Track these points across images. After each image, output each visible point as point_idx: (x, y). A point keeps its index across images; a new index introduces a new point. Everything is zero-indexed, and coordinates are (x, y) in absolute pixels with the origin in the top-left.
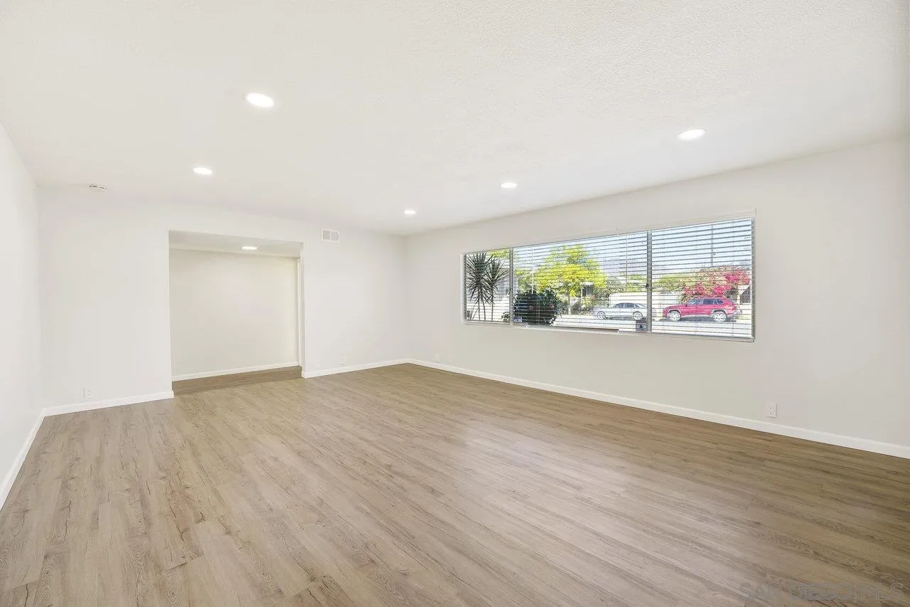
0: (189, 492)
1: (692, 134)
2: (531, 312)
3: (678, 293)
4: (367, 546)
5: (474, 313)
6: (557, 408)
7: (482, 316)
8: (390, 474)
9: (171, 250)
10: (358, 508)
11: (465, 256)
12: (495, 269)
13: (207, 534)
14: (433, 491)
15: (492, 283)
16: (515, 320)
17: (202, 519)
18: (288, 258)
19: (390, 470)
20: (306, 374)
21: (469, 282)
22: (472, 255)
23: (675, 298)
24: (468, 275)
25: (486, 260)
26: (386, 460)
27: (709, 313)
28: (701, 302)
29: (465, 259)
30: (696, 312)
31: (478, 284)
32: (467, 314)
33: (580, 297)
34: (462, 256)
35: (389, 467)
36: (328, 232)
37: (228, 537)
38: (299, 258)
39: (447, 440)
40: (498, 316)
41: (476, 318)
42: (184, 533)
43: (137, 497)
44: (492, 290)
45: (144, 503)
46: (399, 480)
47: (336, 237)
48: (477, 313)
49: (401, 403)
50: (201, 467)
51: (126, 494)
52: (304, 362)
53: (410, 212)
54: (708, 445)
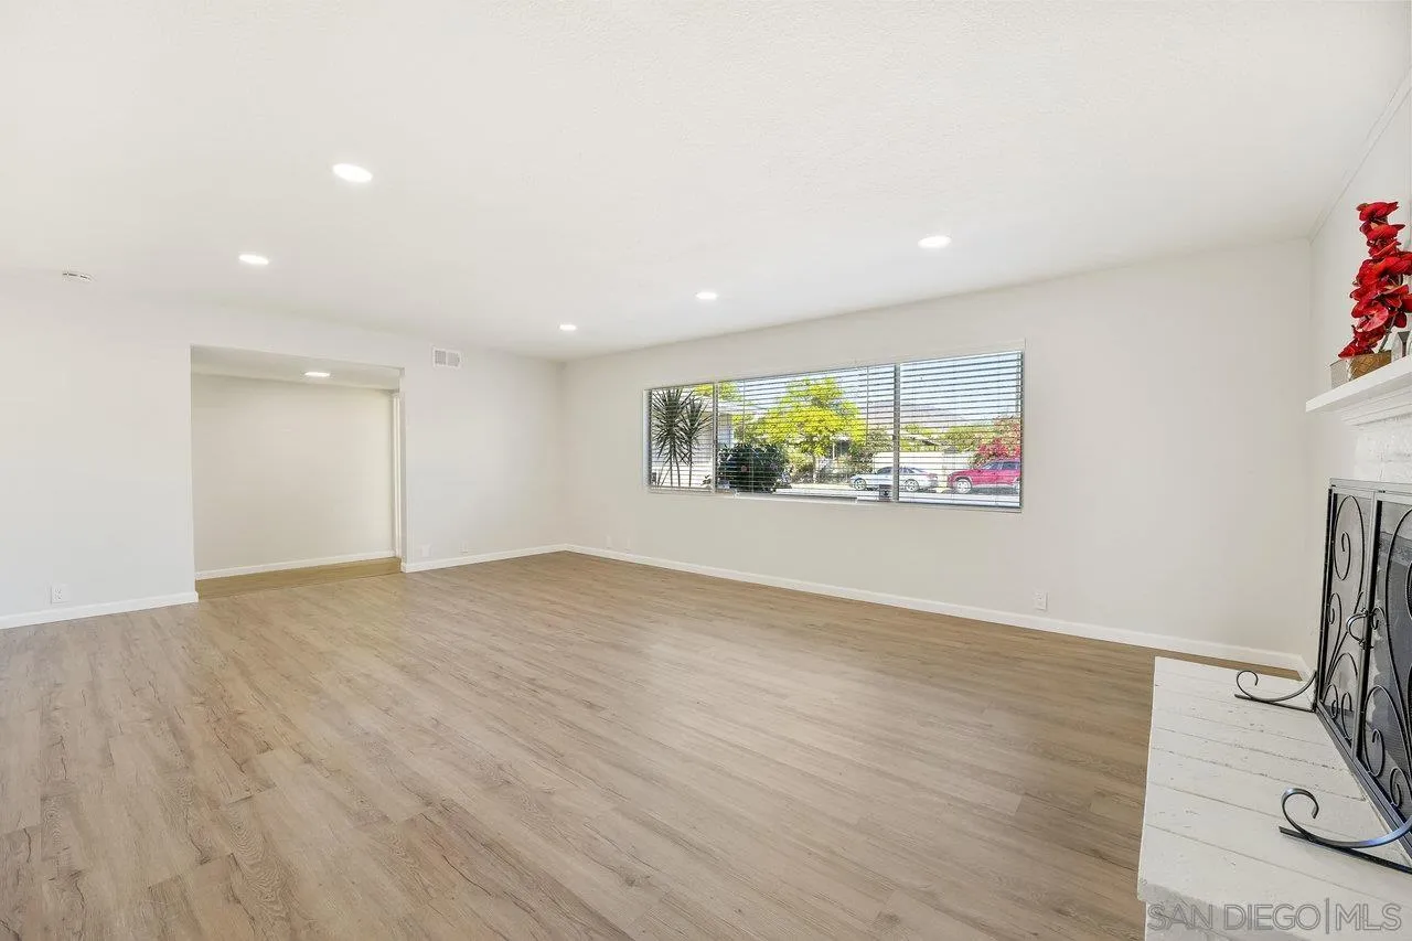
0: (242, 718)
1: (935, 242)
2: (742, 474)
3: (968, 454)
4: (500, 767)
5: (663, 477)
6: (771, 606)
7: (675, 481)
8: (533, 688)
9: (194, 376)
10: (490, 729)
11: (650, 393)
12: (695, 413)
13: (279, 763)
14: (591, 706)
15: (691, 434)
16: (720, 487)
17: (268, 748)
18: (377, 390)
19: (533, 684)
20: (409, 567)
21: (656, 431)
22: (661, 392)
23: (966, 460)
24: (655, 421)
25: (681, 400)
26: (531, 673)
27: (1010, 482)
28: (1000, 467)
29: (650, 398)
30: (991, 481)
31: (669, 435)
32: (652, 478)
33: (831, 457)
34: (645, 393)
35: (531, 681)
36: (444, 353)
37: (308, 766)
38: (398, 391)
39: (615, 647)
40: (697, 481)
41: (667, 483)
42: (243, 765)
43: (165, 726)
44: (689, 443)
45: (176, 733)
46: (546, 695)
47: (455, 361)
48: (669, 476)
49: (553, 603)
50: (257, 690)
51: (147, 725)
52: (404, 552)
53: (568, 328)
54: (958, 645)
